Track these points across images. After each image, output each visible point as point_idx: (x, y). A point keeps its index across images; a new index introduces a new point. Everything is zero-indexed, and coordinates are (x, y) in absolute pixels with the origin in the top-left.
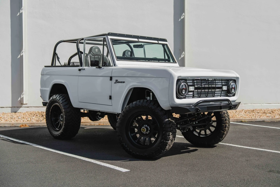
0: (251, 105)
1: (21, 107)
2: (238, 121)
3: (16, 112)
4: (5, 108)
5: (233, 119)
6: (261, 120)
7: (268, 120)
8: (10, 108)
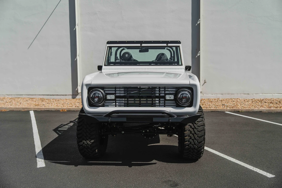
0: (262, 94)
1: (78, 95)
2: (235, 111)
3: (74, 98)
4: (68, 96)
5: (232, 109)
6: (258, 111)
7: (265, 111)
8: (71, 96)
